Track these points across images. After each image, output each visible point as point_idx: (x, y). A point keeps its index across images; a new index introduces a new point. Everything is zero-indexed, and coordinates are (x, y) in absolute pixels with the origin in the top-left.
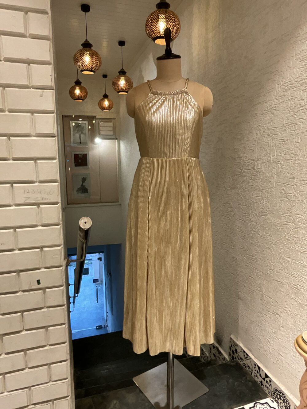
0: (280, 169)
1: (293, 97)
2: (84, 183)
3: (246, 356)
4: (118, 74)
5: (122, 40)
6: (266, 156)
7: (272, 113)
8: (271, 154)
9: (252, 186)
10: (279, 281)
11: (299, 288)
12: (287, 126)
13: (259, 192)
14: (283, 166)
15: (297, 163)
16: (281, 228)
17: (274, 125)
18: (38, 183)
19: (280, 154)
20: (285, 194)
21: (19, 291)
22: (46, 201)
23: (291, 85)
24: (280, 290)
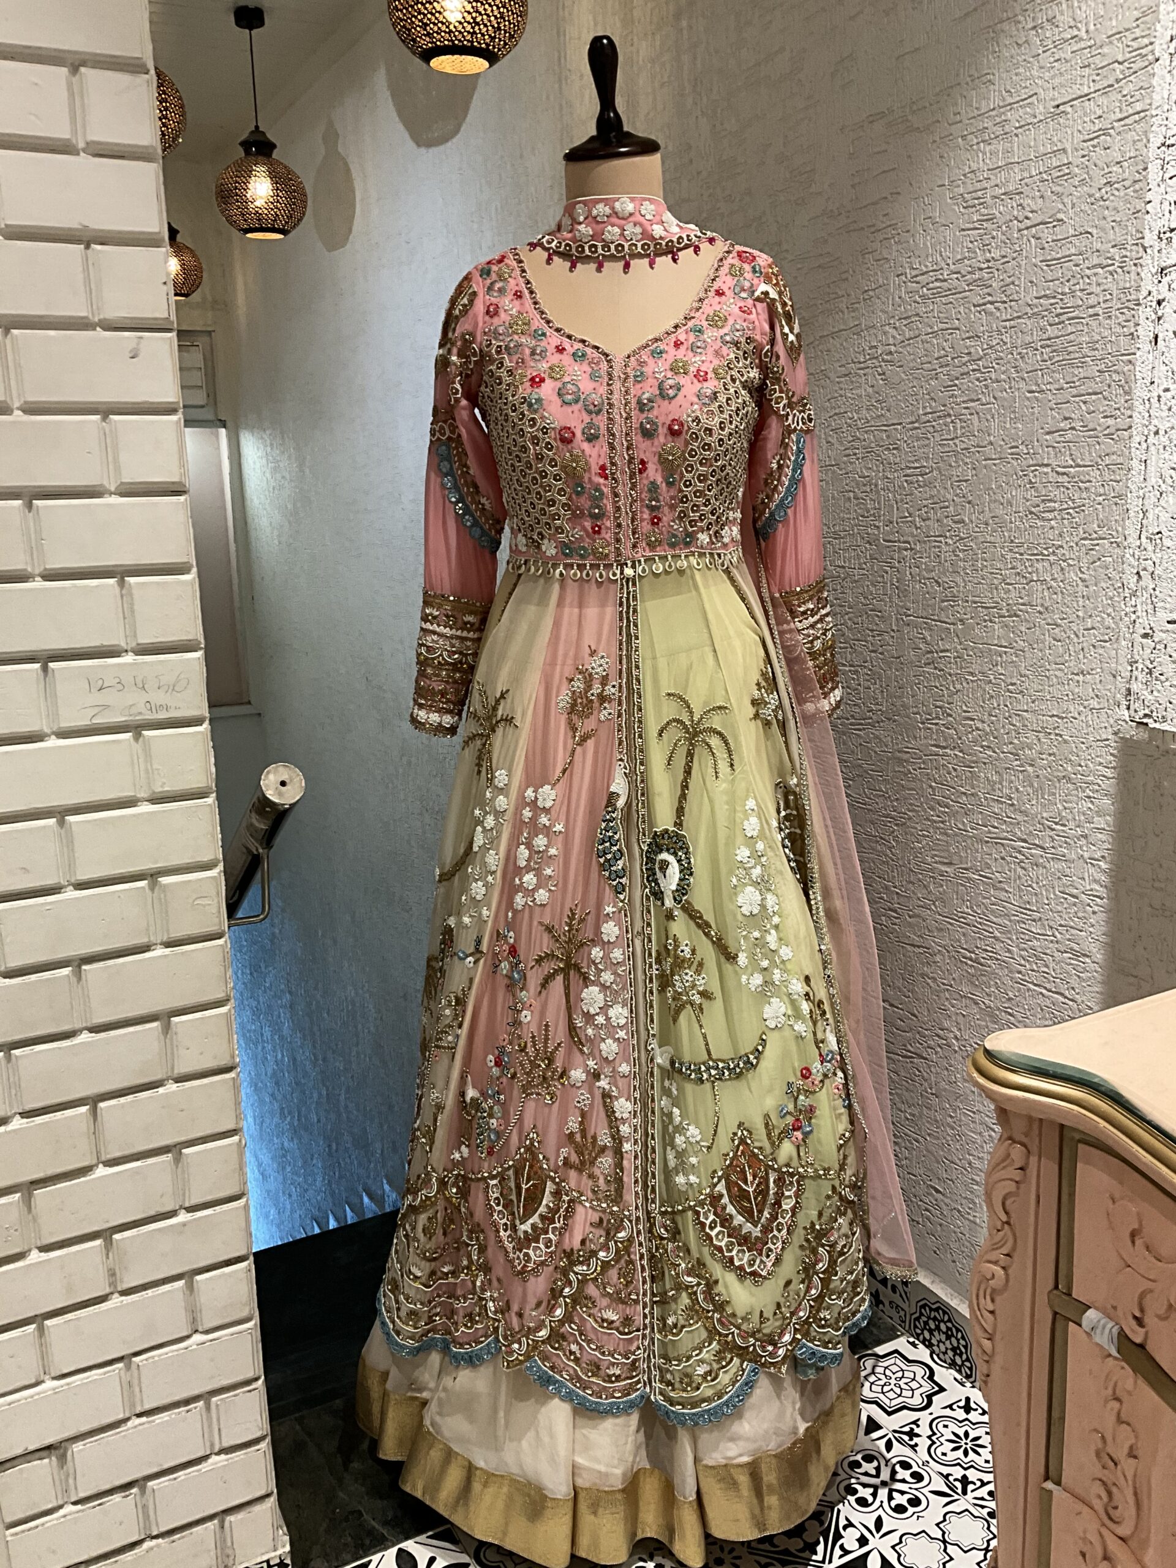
0: (910, 567)
1: (947, 326)
5: (251, 4)
6: (864, 523)
7: (879, 374)
8: (879, 517)
11: (985, 958)
12: (929, 421)
14: (921, 558)
15: (966, 550)
16: (920, 768)
17: (888, 414)
18: (130, 654)
19: (910, 516)
20: (929, 652)
21: (81, 1031)
22: (162, 715)
23: (938, 284)
24: (923, 975)
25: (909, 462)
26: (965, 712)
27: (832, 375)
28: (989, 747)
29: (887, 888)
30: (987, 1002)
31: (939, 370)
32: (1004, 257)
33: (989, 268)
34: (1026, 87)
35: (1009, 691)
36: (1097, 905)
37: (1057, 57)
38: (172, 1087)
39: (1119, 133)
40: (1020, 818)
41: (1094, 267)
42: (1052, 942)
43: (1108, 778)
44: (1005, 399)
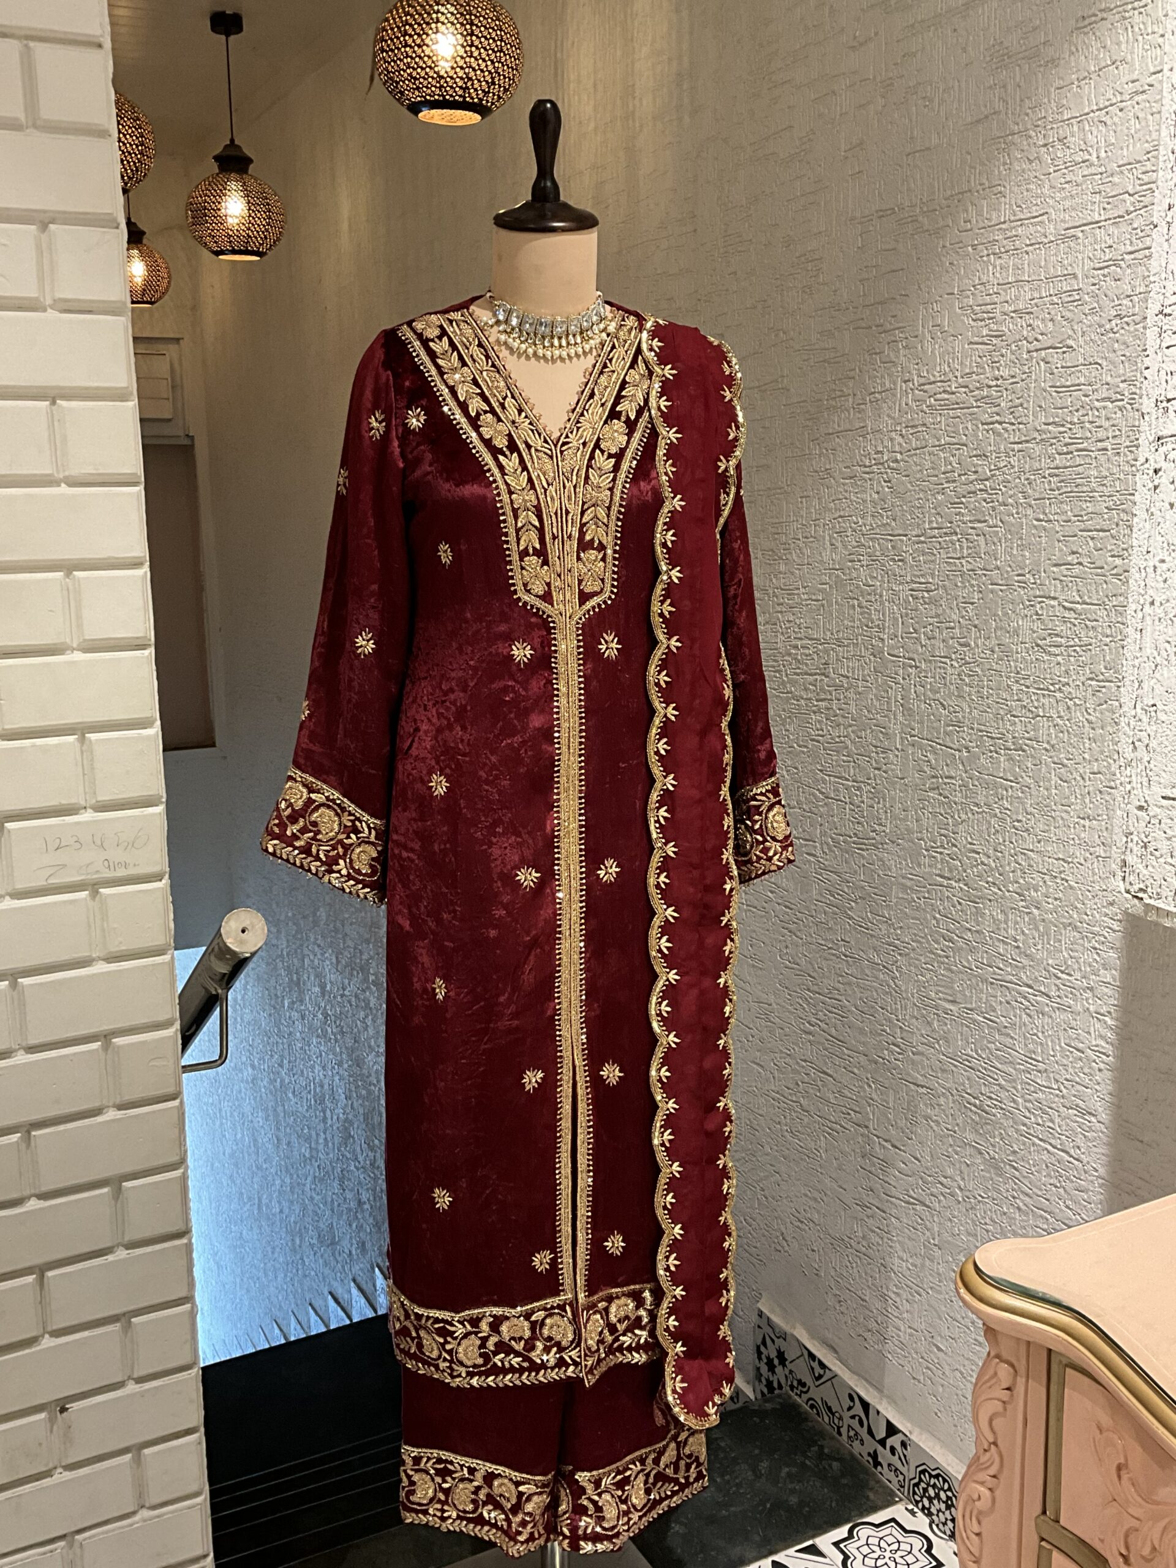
0: (915, 686)
1: (955, 441)
3: (818, 1371)
4: (215, 167)
5: (229, 9)
6: (869, 634)
8: (884, 629)
9: (822, 736)
11: (988, 1106)
12: (935, 537)
13: (844, 761)
14: (926, 677)
15: (971, 675)
16: (924, 898)
17: (893, 524)
18: (89, 810)
19: (916, 631)
20: (933, 777)
21: (29, 1198)
22: (121, 873)
23: (946, 396)
24: (927, 1118)
25: (915, 576)
26: (971, 844)
27: (836, 475)
28: (994, 884)
29: (890, 1020)
30: (991, 1153)
31: (946, 485)
32: (1013, 377)
33: (997, 386)
34: (1037, 205)
35: (1014, 827)
36: (1103, 1062)
37: (1068, 179)
38: (122, 1254)
39: (1129, 266)
40: (1025, 962)
41: (1103, 400)
42: (1057, 1096)
43: (1114, 931)
44: (1013, 525)
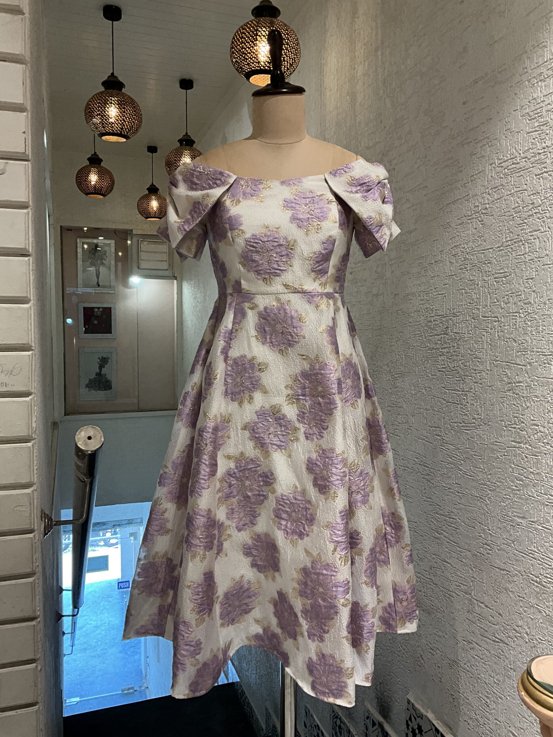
0: (498, 332)
1: (520, 189)
2: (103, 369)
4: (179, 144)
5: (187, 77)
6: (471, 307)
7: (480, 222)
8: (479, 303)
9: (445, 368)
10: (504, 570)
11: (545, 582)
12: (509, 245)
13: (457, 381)
14: (505, 326)
15: (532, 320)
16: (504, 455)
17: (485, 243)
19: (498, 301)
20: (509, 383)
22: (3, 389)
23: (514, 166)
24: (506, 589)
25: (497, 270)
26: (533, 420)
27: (453, 225)
29: (484, 530)
30: (547, 611)
31: (515, 215)
33: (544, 152)
